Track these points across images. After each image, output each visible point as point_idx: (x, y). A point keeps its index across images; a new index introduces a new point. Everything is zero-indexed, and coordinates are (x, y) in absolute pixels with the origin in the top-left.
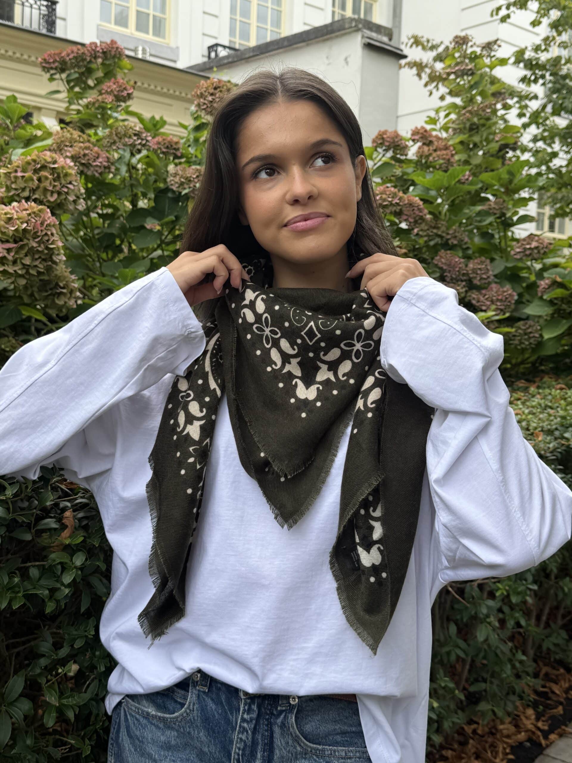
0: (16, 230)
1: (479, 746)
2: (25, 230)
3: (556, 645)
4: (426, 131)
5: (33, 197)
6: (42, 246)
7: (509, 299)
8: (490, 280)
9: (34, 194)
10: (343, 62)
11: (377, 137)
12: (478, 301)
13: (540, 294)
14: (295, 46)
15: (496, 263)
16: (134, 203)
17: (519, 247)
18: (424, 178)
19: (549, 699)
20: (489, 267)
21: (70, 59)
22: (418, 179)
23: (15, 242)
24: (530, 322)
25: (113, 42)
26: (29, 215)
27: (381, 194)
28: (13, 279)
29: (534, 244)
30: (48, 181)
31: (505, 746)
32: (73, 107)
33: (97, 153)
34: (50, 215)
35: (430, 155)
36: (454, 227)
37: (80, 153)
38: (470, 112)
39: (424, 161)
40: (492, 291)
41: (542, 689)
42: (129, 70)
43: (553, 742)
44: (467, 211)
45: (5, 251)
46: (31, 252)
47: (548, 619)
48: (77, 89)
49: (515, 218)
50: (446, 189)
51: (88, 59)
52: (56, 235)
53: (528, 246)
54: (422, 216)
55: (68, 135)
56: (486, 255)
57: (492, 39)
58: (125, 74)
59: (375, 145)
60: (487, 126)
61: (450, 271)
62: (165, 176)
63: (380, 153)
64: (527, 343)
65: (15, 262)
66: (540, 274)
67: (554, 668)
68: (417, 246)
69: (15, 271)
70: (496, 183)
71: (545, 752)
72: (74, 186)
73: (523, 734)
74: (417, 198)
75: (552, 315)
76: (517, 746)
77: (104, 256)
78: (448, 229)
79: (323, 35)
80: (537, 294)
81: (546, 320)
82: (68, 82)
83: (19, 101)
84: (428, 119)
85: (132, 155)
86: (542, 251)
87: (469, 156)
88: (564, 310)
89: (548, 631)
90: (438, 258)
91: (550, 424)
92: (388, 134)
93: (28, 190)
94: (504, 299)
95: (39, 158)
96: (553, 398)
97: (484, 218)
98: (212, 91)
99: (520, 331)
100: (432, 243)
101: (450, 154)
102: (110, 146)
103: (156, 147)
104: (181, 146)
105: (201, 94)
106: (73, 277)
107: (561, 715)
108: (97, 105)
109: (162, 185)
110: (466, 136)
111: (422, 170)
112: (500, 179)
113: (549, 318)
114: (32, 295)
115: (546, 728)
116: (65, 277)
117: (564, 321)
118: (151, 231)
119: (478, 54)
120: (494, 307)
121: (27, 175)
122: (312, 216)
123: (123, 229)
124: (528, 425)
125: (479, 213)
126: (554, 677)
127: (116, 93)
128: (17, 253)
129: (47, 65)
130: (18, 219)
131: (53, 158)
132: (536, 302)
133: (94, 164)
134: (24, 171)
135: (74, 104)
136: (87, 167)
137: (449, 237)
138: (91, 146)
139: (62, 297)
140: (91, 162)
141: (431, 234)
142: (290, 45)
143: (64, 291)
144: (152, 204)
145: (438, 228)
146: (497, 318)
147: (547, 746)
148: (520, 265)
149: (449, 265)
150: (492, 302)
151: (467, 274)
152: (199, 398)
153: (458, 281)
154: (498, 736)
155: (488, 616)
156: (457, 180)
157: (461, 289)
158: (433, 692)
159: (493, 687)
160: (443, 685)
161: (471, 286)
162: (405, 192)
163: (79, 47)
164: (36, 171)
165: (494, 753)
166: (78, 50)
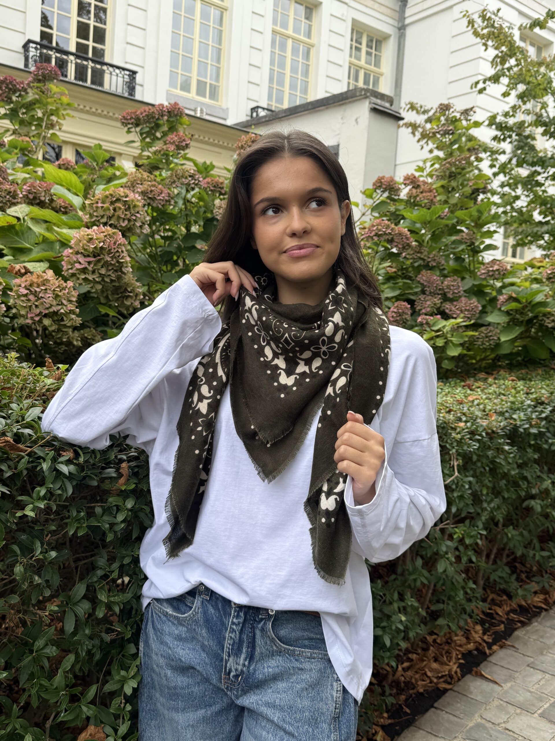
0: (95, 248)
1: (437, 652)
2: (102, 248)
3: (500, 577)
4: (415, 177)
5: (109, 223)
6: (114, 260)
7: (475, 310)
8: (460, 294)
9: (110, 220)
10: (354, 122)
11: (376, 181)
12: (451, 311)
13: (499, 306)
14: (317, 109)
15: (466, 281)
16: (188, 228)
17: (484, 269)
18: (412, 213)
19: (494, 618)
20: (460, 284)
21: (143, 117)
22: (406, 214)
23: (95, 256)
24: (491, 328)
25: (176, 104)
26: (106, 236)
27: (377, 225)
28: (92, 285)
29: (496, 267)
30: (121, 211)
31: (458, 653)
32: (146, 153)
33: (160, 189)
34: (121, 236)
35: (418, 196)
36: (434, 253)
37: (147, 189)
38: (449, 163)
39: (412, 201)
40: (462, 303)
41: (488, 611)
42: (188, 125)
43: (495, 651)
44: (444, 240)
45: (87, 263)
46: (106, 264)
47: (496, 557)
48: (148, 140)
49: (482, 247)
50: (429, 222)
51: (157, 117)
52: (125, 252)
53: (491, 269)
54: (409, 243)
55: (140, 176)
56: (459, 275)
57: (469, 106)
58: (184, 128)
59: (375, 187)
60: (463, 174)
61: (429, 287)
62: (212, 209)
63: (378, 194)
64: (488, 344)
65: (93, 272)
66: (499, 291)
67: (499, 595)
68: (404, 267)
69: (94, 279)
70: (468, 219)
71: (488, 659)
72: (140, 214)
73: (472, 644)
74: (406, 229)
75: (508, 323)
77: (164, 268)
78: (429, 253)
79: (339, 101)
80: (497, 306)
81: (503, 327)
82: (141, 134)
83: (104, 147)
84: (417, 168)
85: (188, 191)
86: (502, 273)
87: (448, 197)
88: (518, 319)
89: (494, 567)
90: (420, 276)
91: (502, 408)
92: (385, 179)
93: (106, 217)
94: (471, 309)
95: (115, 193)
96: (506, 387)
97: (457, 246)
98: (250, 144)
99: (482, 335)
100: (416, 264)
101: (433, 195)
102: (171, 184)
103: (206, 186)
104: (225, 186)
105: (242, 146)
106: (138, 284)
107: (502, 632)
108: (162, 153)
109: (209, 215)
110: (446, 182)
111: (410, 207)
112: (471, 216)
113: (505, 325)
114: (107, 297)
115: (490, 641)
116: (132, 284)
117: (517, 328)
118: (200, 250)
119: (458, 118)
120: (462, 315)
121: (105, 206)
122: (305, 246)
123: (179, 248)
124: (485, 408)
125: (454, 242)
126: (498, 602)
127: (177, 143)
128: (95, 265)
129: (125, 121)
130: (97, 239)
131: (125, 193)
132: (496, 312)
133: (159, 198)
134: (103, 202)
135: (145, 151)
136: (153, 200)
137: (429, 260)
138: (157, 184)
139: (129, 299)
140: (156, 196)
141: (416, 257)
142: (314, 108)
143: (131, 294)
144: (202, 229)
145: (421, 253)
146: (464, 324)
147: (491, 655)
148: (484, 283)
149: (429, 282)
150: (462, 311)
151: (443, 289)
152: (209, 383)
153: (435, 294)
154: (453, 645)
155: (446, 553)
156: (437, 216)
157: (437, 300)
158: (402, 609)
159: (449, 607)
160: (410, 604)
161: (445, 298)
162: (396, 225)
163: (150, 107)
164: (112, 203)
165: (449, 658)
166: (150, 109)
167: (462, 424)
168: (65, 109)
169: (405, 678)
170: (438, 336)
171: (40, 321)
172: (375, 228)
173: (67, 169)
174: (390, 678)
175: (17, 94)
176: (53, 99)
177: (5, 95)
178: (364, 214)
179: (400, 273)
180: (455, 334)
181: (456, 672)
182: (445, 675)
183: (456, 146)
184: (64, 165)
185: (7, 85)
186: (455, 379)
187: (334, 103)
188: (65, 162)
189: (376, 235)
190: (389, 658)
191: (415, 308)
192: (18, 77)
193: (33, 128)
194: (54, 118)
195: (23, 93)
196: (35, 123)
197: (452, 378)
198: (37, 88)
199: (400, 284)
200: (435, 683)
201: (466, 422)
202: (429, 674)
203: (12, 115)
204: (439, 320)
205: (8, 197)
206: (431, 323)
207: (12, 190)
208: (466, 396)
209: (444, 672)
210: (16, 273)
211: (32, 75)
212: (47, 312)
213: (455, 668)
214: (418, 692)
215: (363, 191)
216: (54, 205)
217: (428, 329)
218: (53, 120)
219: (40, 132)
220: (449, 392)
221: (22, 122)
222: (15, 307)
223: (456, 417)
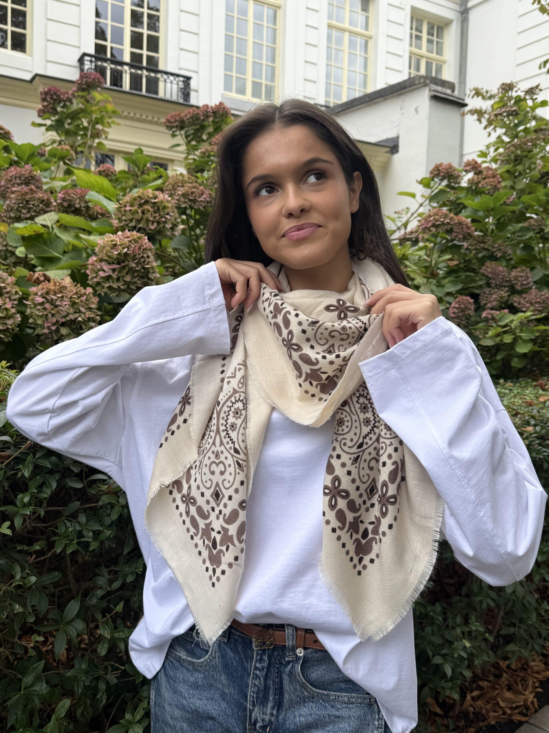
0: (119, 254)
1: (511, 679)
2: (126, 254)
4: (476, 163)
5: (138, 227)
6: (140, 266)
7: (546, 302)
8: (530, 286)
9: (139, 223)
10: (414, 112)
11: (434, 169)
14: (375, 101)
15: (536, 271)
18: (473, 201)
20: (529, 275)
21: (188, 119)
22: (467, 202)
23: (119, 263)
25: (221, 104)
26: (130, 241)
27: (435, 215)
30: (150, 213)
31: (535, 680)
32: (191, 157)
33: (202, 191)
34: (147, 241)
35: (479, 182)
36: (499, 242)
37: (188, 191)
38: (513, 145)
39: (474, 188)
40: (532, 294)
44: (510, 228)
45: (111, 271)
46: (131, 271)
48: (194, 143)
50: (493, 209)
51: (202, 118)
52: (151, 257)
54: (469, 233)
55: (182, 178)
56: (528, 265)
57: (534, 85)
59: (432, 175)
60: (529, 157)
61: (494, 279)
63: (436, 182)
65: (118, 280)
68: (467, 259)
69: (119, 287)
70: (535, 204)
72: (171, 216)
74: (468, 219)
76: (545, 681)
78: (494, 242)
79: (397, 91)
82: (187, 137)
83: (145, 153)
84: (479, 153)
87: (514, 183)
90: (484, 268)
92: (443, 167)
93: (134, 220)
94: (542, 301)
95: (143, 194)
97: (525, 233)
100: (480, 255)
101: (496, 181)
108: (207, 154)
110: (511, 166)
111: (472, 195)
112: (538, 201)
119: (522, 97)
120: (532, 308)
121: (132, 208)
122: (305, 226)
125: (522, 229)
128: (120, 272)
129: (170, 125)
130: (121, 245)
131: (153, 194)
133: (200, 199)
134: (132, 205)
135: (191, 154)
136: (194, 202)
137: (494, 250)
138: (198, 185)
140: (197, 198)
141: (478, 248)
142: (371, 101)
145: (485, 243)
146: (534, 317)
149: (494, 274)
151: (510, 281)
153: (502, 287)
154: (529, 671)
156: (501, 202)
157: (504, 293)
158: (466, 634)
159: (521, 632)
160: (474, 628)
161: (513, 291)
162: (456, 214)
163: (195, 109)
164: (140, 205)
165: (524, 686)
166: (194, 111)
167: (530, 429)
168: (110, 117)
169: (474, 709)
170: (505, 332)
171: (57, 330)
172: (432, 219)
173: (107, 176)
174: (458, 708)
175: (62, 105)
176: (97, 107)
177: (51, 106)
178: (421, 205)
179: (462, 266)
180: (524, 329)
181: (532, 703)
182: (521, 706)
183: (522, 128)
184: (104, 171)
185: (52, 96)
186: (525, 379)
187: (392, 93)
188: (105, 168)
189: (434, 225)
190: (451, 688)
191: (479, 303)
192: (62, 88)
193: (79, 138)
194: (99, 127)
195: (68, 103)
196: (81, 133)
197: (523, 377)
198: (82, 97)
199: (463, 277)
200: (509, 715)
201: (535, 425)
202: (502, 704)
203: (57, 126)
204: (505, 314)
205: (41, 205)
206: (498, 318)
207: (45, 198)
208: (537, 398)
209: (519, 702)
210: (35, 282)
211: (76, 85)
212: (64, 320)
213: (531, 697)
214: (489, 724)
215: (419, 180)
216: (91, 212)
217: (494, 325)
218: (98, 129)
219: (85, 141)
220: (518, 393)
221: (68, 133)
222: (32, 317)
223: (524, 421)
